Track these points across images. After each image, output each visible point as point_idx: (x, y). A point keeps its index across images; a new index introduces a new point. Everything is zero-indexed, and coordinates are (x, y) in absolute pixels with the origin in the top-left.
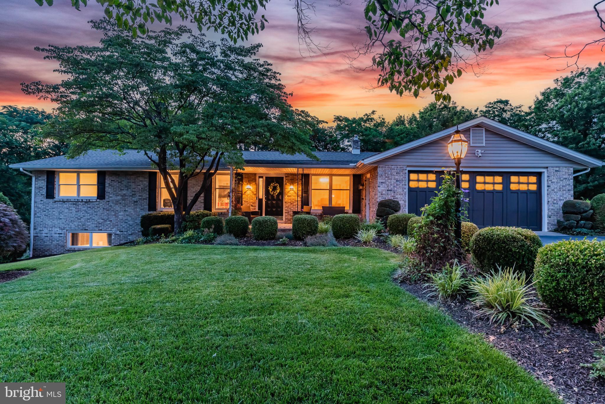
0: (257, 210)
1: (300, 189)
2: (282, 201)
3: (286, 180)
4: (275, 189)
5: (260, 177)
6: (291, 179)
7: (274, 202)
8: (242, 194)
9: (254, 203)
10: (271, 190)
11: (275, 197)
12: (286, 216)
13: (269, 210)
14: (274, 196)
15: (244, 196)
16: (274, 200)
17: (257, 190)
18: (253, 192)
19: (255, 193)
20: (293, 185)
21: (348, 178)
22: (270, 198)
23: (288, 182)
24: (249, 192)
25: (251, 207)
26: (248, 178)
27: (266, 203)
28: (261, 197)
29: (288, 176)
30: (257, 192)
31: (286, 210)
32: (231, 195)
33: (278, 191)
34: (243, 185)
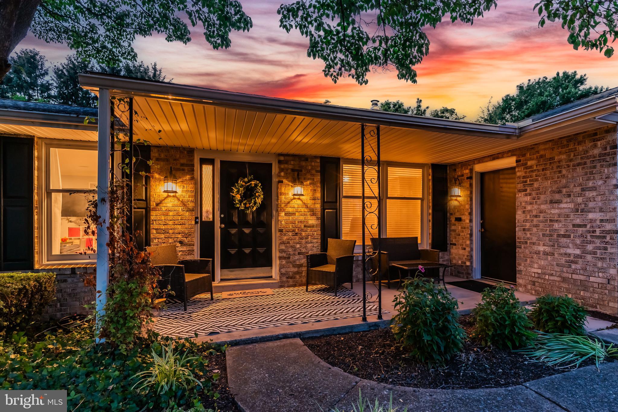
0: (196, 256)
1: (318, 195)
2: (268, 227)
3: (281, 170)
4: (249, 194)
5: (203, 161)
6: (293, 170)
7: (247, 231)
8: (148, 210)
9: (187, 235)
10: (238, 197)
11: (250, 218)
12: (281, 267)
13: (233, 251)
14: (246, 215)
15: (154, 215)
16: (247, 224)
17: (196, 196)
18: (184, 204)
19: (191, 205)
20: (302, 183)
21: (417, 173)
22: (236, 219)
23: (287, 178)
24: (170, 203)
25: (180, 248)
26: (167, 160)
27: (225, 233)
28: (207, 216)
29: (286, 162)
30: (196, 202)
31: (281, 251)
32: (105, 211)
33: (259, 201)
34: (152, 183)
